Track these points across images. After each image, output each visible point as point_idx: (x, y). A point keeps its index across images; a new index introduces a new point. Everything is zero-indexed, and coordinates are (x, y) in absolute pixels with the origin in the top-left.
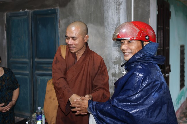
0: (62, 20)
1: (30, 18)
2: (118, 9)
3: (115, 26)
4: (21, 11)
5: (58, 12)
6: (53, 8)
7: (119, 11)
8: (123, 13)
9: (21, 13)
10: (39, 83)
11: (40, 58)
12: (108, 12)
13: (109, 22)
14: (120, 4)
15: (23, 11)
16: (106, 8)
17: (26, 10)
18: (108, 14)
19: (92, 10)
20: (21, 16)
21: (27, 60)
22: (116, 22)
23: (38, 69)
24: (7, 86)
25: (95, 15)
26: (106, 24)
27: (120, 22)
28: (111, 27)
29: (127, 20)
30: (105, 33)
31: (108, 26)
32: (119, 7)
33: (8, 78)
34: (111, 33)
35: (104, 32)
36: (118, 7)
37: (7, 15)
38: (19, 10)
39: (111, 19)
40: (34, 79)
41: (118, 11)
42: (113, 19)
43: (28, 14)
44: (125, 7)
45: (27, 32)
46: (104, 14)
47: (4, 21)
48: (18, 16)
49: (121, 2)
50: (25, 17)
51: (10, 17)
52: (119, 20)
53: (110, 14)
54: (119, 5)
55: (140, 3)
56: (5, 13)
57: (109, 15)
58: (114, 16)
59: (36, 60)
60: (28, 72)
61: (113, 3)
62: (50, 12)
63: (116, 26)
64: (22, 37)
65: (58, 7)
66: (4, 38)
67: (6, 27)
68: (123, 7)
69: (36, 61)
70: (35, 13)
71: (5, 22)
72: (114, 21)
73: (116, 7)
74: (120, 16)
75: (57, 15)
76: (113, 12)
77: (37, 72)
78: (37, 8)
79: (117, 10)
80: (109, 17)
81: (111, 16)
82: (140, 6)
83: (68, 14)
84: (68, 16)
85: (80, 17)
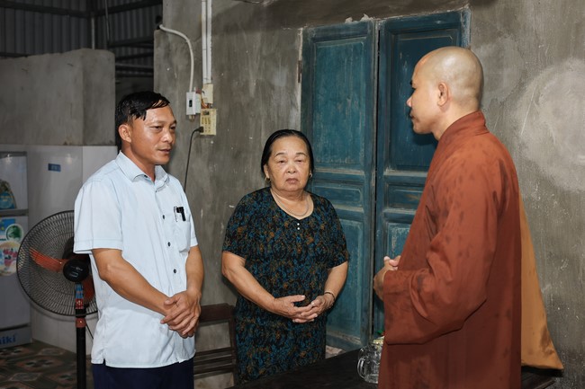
0: (478, 47)
1: (377, 41)
4: (349, 21)
5: (465, 23)
6: (449, 11)
9: (347, 28)
10: (393, 246)
11: (400, 168)
15: (356, 22)
17: (365, 18)
20: (348, 36)
21: (360, 173)
23: (393, 200)
24: (317, 249)
33: (322, 227)
37: (305, 34)
38: (344, 21)
40: (378, 231)
43: (369, 31)
45: (364, 86)
47: (298, 53)
48: (341, 37)
50: (361, 41)
51: (314, 40)
56: (302, 29)
59: (388, 172)
60: (360, 210)
62: (439, 22)
64: (349, 101)
65: (467, 7)
66: (293, 104)
67: (300, 71)
69: (385, 177)
70: (391, 28)
71: (300, 58)
75: (461, 31)
77: (388, 210)
78: (398, 12)
83: (499, 27)
84: (499, 34)
85: (541, 38)
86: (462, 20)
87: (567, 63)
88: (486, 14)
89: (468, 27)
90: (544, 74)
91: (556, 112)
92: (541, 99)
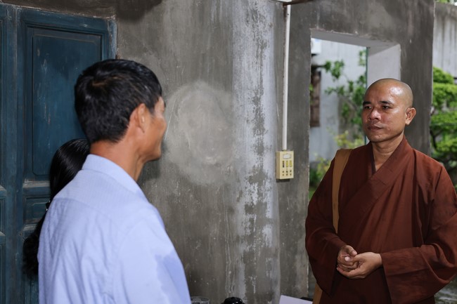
2: (260, 56)
3: (254, 95)
5: (112, 32)
6: (95, 17)
7: (261, 60)
8: (268, 67)
12: (240, 58)
13: (243, 83)
14: (263, 46)
16: (236, 47)
18: (241, 64)
19: (208, 48)
22: (255, 85)
25: (214, 61)
26: (236, 87)
27: (264, 87)
28: (247, 96)
29: (274, 82)
30: (234, 109)
31: (241, 92)
32: (262, 52)
34: (246, 110)
35: (232, 106)
36: (260, 50)
39: (246, 77)
41: (259, 61)
42: (250, 78)
44: (272, 55)
46: (232, 62)
49: (265, 41)
52: (261, 81)
53: (245, 64)
54: (262, 48)
55: (296, 51)
57: (243, 65)
58: (251, 71)
59: (27, 184)
61: (251, 39)
62: (86, 26)
63: (256, 94)
65: (113, 17)
68: (268, 53)
69: (26, 190)
72: (252, 83)
73: (256, 49)
74: (263, 73)
76: (251, 60)
78: (35, 2)
79: (257, 56)
80: (243, 71)
81: (246, 69)
82: (297, 57)
83: (144, 44)
84: (145, 50)
85: (178, 60)
86: (109, 28)
87: (197, 84)
88: (132, 28)
89: (115, 37)
90: (181, 90)
91: (191, 123)
92: (179, 111)
